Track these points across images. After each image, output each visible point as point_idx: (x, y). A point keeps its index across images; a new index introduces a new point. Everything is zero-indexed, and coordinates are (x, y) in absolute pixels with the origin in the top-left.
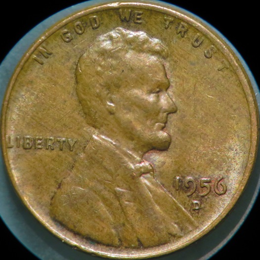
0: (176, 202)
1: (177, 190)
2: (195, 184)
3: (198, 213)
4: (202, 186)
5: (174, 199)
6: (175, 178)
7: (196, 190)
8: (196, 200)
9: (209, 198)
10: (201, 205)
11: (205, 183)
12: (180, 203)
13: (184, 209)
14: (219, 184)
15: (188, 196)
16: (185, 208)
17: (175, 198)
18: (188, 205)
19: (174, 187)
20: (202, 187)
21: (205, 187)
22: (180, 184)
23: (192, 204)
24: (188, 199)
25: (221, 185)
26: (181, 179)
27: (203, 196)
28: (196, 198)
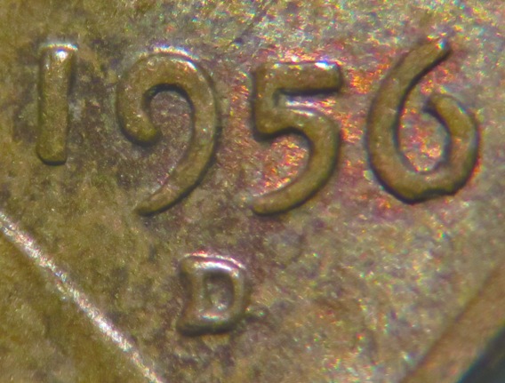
0: (46, 263)
1: (53, 163)
2: (205, 109)
3: (226, 357)
4: (269, 126)
5: (28, 245)
6: (34, 55)
7: (212, 160)
8: (217, 248)
9: (320, 226)
10: (250, 287)
11: (293, 95)
12: (76, 278)
13: (104, 326)
14: (414, 105)
15: (147, 215)
16: (116, 319)
17: (31, 231)
18: (145, 288)
19: (23, 132)
20: (268, 138)
21: (290, 131)
22: (77, 109)
23: (183, 280)
24: (143, 237)
25: (431, 109)
26: (85, 67)
27: (271, 216)
28: (213, 229)
